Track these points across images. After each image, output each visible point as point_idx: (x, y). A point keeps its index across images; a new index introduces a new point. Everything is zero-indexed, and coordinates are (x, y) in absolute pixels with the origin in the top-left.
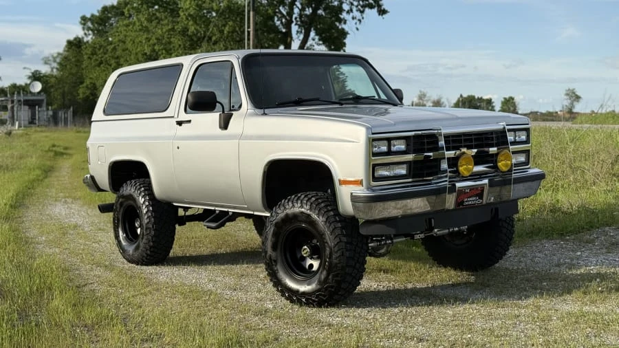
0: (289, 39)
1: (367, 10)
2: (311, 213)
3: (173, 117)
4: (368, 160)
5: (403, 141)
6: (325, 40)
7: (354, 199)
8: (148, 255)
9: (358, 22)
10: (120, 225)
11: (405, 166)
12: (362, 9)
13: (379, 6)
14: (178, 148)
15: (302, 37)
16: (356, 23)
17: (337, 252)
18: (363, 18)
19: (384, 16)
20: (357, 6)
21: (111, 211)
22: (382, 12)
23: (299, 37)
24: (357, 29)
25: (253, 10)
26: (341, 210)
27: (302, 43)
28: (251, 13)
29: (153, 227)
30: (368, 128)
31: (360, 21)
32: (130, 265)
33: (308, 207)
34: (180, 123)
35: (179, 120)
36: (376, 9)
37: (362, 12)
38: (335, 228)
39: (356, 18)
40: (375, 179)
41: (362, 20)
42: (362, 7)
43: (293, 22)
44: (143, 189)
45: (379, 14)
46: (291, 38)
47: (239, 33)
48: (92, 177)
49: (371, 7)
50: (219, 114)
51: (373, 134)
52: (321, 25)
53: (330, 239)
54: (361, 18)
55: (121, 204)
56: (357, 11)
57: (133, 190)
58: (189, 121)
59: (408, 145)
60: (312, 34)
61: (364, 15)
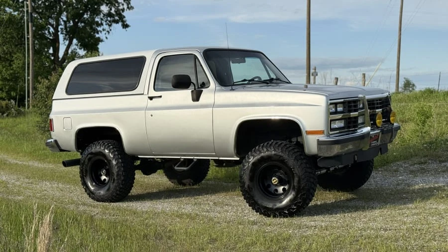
0: (57, 45)
1: (114, 25)
2: (283, 154)
3: (143, 94)
4: (328, 117)
5: (341, 105)
6: (84, 46)
7: (320, 143)
8: (117, 194)
9: (107, 33)
10: (88, 174)
11: (343, 121)
12: (110, 24)
13: (123, 22)
14: (152, 116)
15: (67, 42)
16: (105, 34)
17: (303, 179)
18: (110, 30)
19: (127, 29)
20: (106, 21)
21: (78, 165)
22: (125, 26)
23: (65, 43)
24: (107, 38)
25: (31, 22)
26: (306, 151)
27: (67, 47)
28: (30, 24)
29: (123, 174)
30: (326, 96)
31: (108, 32)
32: (98, 203)
33: (280, 151)
34: (151, 98)
35: (150, 95)
36: (120, 24)
37: (110, 26)
38: (302, 163)
39: (105, 30)
40: (332, 130)
41: (110, 32)
42: (110, 22)
43: (59, 31)
44: (111, 147)
45: (123, 28)
46: (59, 43)
47: (17, 39)
48: (56, 141)
49: (117, 22)
50: (191, 90)
51: (330, 100)
52: (83, 35)
53: (297, 171)
54: (109, 30)
55: (90, 159)
56: (106, 24)
57: (102, 148)
58: (161, 97)
59: (344, 107)
60: (75, 41)
61: (112, 28)
